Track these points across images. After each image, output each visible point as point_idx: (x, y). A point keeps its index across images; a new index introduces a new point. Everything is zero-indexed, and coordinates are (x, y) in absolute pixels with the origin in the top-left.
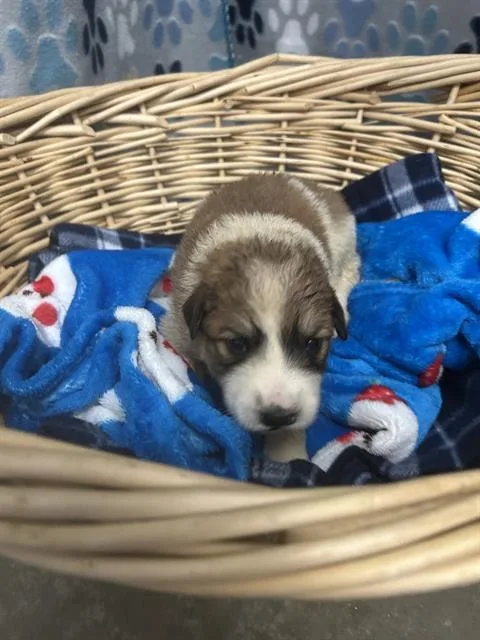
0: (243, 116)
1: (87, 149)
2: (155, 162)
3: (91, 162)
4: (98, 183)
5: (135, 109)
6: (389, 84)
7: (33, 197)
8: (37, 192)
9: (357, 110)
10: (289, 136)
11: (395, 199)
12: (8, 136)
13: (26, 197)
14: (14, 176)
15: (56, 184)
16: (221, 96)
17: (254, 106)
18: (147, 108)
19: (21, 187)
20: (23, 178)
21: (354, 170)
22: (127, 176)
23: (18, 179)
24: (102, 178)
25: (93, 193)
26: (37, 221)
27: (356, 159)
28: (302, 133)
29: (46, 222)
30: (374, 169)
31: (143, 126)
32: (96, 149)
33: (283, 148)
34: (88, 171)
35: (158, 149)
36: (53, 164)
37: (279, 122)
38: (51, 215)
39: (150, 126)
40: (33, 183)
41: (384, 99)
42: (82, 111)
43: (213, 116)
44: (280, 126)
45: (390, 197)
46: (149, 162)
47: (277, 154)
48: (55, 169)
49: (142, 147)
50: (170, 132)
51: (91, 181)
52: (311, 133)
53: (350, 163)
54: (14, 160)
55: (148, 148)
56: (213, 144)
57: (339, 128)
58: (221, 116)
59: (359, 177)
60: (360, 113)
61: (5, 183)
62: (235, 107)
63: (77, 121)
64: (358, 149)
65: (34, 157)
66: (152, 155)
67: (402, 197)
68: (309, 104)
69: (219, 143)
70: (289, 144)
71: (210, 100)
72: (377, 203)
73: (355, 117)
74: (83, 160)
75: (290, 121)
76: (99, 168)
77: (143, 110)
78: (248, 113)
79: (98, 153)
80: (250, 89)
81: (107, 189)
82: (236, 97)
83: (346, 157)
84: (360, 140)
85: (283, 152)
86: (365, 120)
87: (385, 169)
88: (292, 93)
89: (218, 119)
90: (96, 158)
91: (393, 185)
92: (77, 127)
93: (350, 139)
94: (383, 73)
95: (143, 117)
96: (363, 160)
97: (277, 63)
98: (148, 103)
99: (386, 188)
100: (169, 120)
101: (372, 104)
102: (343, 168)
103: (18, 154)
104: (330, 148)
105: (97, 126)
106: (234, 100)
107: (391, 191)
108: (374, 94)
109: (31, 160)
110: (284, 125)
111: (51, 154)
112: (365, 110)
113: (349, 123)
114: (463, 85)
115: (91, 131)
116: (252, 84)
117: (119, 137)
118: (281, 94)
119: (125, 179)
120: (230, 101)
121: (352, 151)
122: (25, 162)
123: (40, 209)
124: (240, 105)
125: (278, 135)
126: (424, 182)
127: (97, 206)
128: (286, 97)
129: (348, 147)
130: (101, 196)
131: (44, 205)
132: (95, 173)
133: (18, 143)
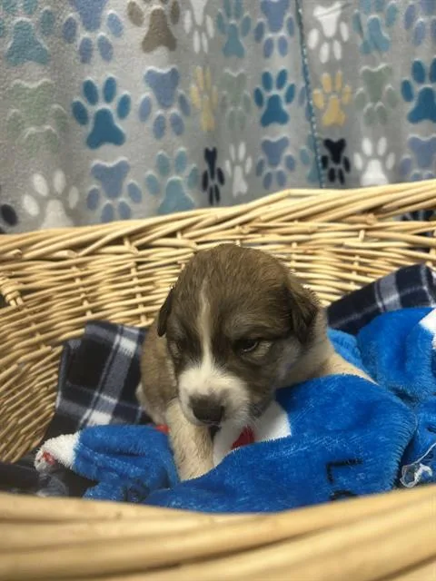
0: (258, 237)
1: (131, 263)
3: (134, 272)
4: (138, 289)
5: (172, 235)
6: (385, 207)
7: (83, 296)
8: (87, 293)
9: (358, 230)
10: (298, 254)
11: (384, 307)
12: (72, 252)
13: (77, 295)
14: (72, 280)
15: (103, 288)
16: (242, 224)
17: (269, 231)
18: (182, 234)
19: (77, 288)
20: (78, 282)
21: (357, 282)
22: (161, 285)
23: (74, 282)
24: (140, 285)
25: (133, 296)
26: (83, 313)
27: (359, 272)
28: (310, 252)
29: (90, 316)
30: (370, 280)
31: (177, 247)
32: (139, 263)
33: (293, 264)
34: (131, 279)
36: (103, 273)
37: (289, 243)
38: (94, 310)
39: (183, 247)
40: (84, 286)
41: (380, 220)
42: (132, 236)
43: (234, 240)
44: (291, 246)
45: (380, 305)
48: (105, 277)
49: (175, 263)
51: (133, 287)
52: (316, 252)
53: (354, 276)
54: (74, 269)
55: (180, 264)
57: (340, 245)
58: (241, 239)
59: (358, 288)
60: (362, 234)
61: (62, 285)
62: (251, 233)
63: (127, 243)
64: (361, 264)
65: (90, 267)
67: (389, 305)
68: (311, 227)
70: (298, 261)
71: (233, 227)
72: (369, 310)
73: (357, 236)
74: (128, 271)
75: (299, 243)
76: (139, 277)
77: (179, 235)
78: (264, 236)
79: (141, 267)
80: (263, 218)
81: (143, 294)
82: (254, 224)
83: (350, 271)
84: (362, 256)
85: (294, 267)
86: (366, 239)
87: (379, 280)
88: (302, 219)
89: (238, 242)
90: (138, 271)
91: (382, 295)
92: (126, 246)
93: (353, 255)
95: (179, 240)
96: (365, 274)
97: (290, 196)
98: (183, 230)
99: (377, 296)
100: (198, 243)
101: (370, 224)
102: (347, 281)
103: (78, 265)
104: (334, 264)
105: (140, 248)
106: (251, 227)
107: (381, 299)
108: (371, 216)
109: (86, 269)
110: (294, 245)
111: (103, 266)
112: (367, 230)
113: (348, 242)
115: (136, 251)
116: (266, 213)
117: (157, 255)
118: (292, 220)
119: (158, 288)
120: (247, 228)
121: (356, 266)
122: (82, 271)
123: (86, 305)
124: (257, 230)
125: (291, 253)
126: (408, 291)
127: (135, 306)
128: (296, 223)
129: (352, 262)
130: (139, 299)
131: (90, 302)
132: (135, 281)
133: (78, 257)
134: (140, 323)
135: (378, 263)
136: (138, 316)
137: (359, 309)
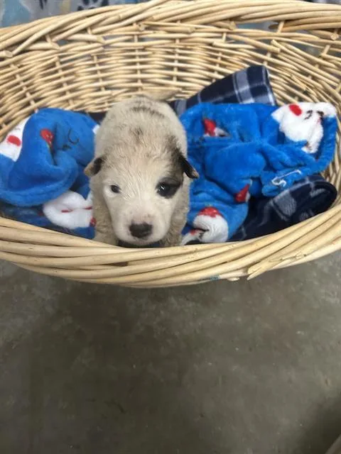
0: (151, 34)
1: (55, 58)
2: (97, 65)
3: (58, 66)
4: (63, 79)
5: (84, 31)
6: (242, 17)
7: (25, 89)
8: (27, 86)
9: (222, 33)
10: (180, 49)
11: (239, 94)
12: (8, 52)
13: (21, 89)
14: (14, 77)
15: (38, 80)
16: (138, 22)
17: (159, 28)
18: (91, 29)
19: (18, 84)
20: (19, 78)
21: (220, 73)
22: (81, 74)
23: (16, 78)
24: (65, 76)
25: (60, 85)
26: (28, 104)
27: (221, 65)
28: (189, 47)
29: (34, 105)
30: (230, 72)
31: (89, 42)
32: (60, 57)
33: (177, 57)
34: (56, 72)
35: (99, 57)
36: (35, 68)
37: (174, 40)
38: (37, 100)
39: (94, 42)
40: (24, 81)
41: (238, 26)
42: (52, 33)
43: (133, 35)
44: (175, 42)
45: (236, 92)
46: (94, 65)
47: (172, 60)
48: (36, 71)
49: (89, 55)
50: (106, 46)
51: (59, 78)
52: (193, 48)
53: (217, 68)
54: (13, 67)
55: (93, 57)
56: (133, 54)
57: (211, 45)
58: (138, 35)
59: (221, 77)
60: (225, 35)
62: (146, 29)
63: (48, 39)
64: (223, 59)
65: (24, 64)
66: (96, 61)
67: (243, 93)
68: (191, 28)
69: (137, 53)
70: (180, 54)
71: (131, 24)
72: (229, 95)
73: (221, 37)
74: (53, 65)
75: (181, 39)
76: (64, 69)
77: (89, 31)
78: (154, 33)
79: (62, 60)
80: (155, 17)
81: (69, 83)
82: (147, 22)
83: (214, 64)
84: (224, 53)
85: (177, 59)
86: (227, 40)
87: (236, 73)
88: (183, 20)
89: (136, 37)
90: (61, 63)
91: (239, 85)
92: (49, 43)
93: (218, 52)
94: (238, 10)
95: (89, 35)
96: (225, 66)
98: (92, 26)
99: (235, 86)
100: (105, 38)
101: (231, 29)
102: (212, 71)
103: (15, 63)
104: (205, 58)
105: (60, 43)
106: (145, 24)
107: (238, 88)
108: (233, 23)
109: (22, 66)
110: (178, 41)
111: (34, 61)
112: (228, 33)
113: (217, 42)
114: (287, 21)
115: (57, 46)
116: (157, 14)
117: (74, 49)
118: (175, 21)
119: (79, 76)
120: (142, 26)
121: (219, 60)
122: (19, 67)
123: (29, 97)
124: (149, 28)
125: (174, 48)
126: (256, 85)
127: (64, 93)
128: (178, 23)
129: (216, 57)
130: (66, 88)
131: (31, 94)
132: (61, 73)
133: (14, 56)
134: (69, 105)
135: (234, 59)
136: (67, 101)
137: (222, 93)
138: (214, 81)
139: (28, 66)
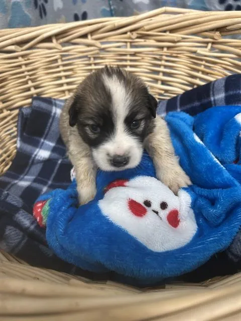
0: (142, 42)
1: (58, 56)
2: (93, 65)
3: (60, 62)
4: (62, 74)
5: (85, 36)
6: (227, 28)
7: (28, 77)
8: (30, 75)
9: (207, 43)
10: (167, 56)
11: (214, 100)
12: (18, 47)
13: (25, 77)
14: (20, 66)
15: (41, 72)
16: (132, 31)
17: (150, 38)
18: (92, 36)
19: (23, 72)
20: (24, 68)
21: (201, 79)
22: (78, 71)
23: (21, 68)
24: (65, 71)
25: (59, 78)
26: (28, 89)
27: (203, 72)
29: (33, 91)
31: (89, 45)
32: (63, 56)
33: (163, 63)
34: (58, 67)
35: (95, 58)
36: (40, 62)
37: (162, 48)
38: (36, 87)
39: (92, 45)
40: (29, 71)
41: (223, 36)
42: (58, 35)
43: (126, 42)
44: (163, 50)
45: (212, 99)
46: (90, 65)
47: (159, 66)
48: (41, 65)
49: (86, 56)
50: (103, 50)
51: (59, 72)
52: (179, 55)
53: (200, 75)
54: (20, 59)
55: (90, 58)
56: (125, 58)
57: (195, 52)
58: (131, 42)
59: (202, 83)
60: (210, 45)
61: (14, 70)
62: (138, 38)
63: (54, 40)
64: (206, 67)
65: (30, 58)
66: (92, 61)
67: (218, 100)
68: (177, 37)
69: (128, 57)
70: (167, 61)
71: (126, 33)
72: (205, 101)
73: (206, 47)
74: (56, 61)
75: (169, 48)
76: (64, 65)
77: (89, 36)
78: (145, 41)
79: (64, 58)
80: (147, 27)
81: (67, 77)
82: (140, 32)
83: (198, 71)
84: (207, 61)
85: (163, 65)
86: (212, 49)
88: (172, 31)
89: (129, 44)
90: (62, 61)
91: (215, 93)
92: (54, 43)
93: (202, 60)
94: (224, 20)
95: (89, 40)
96: (207, 74)
97: (166, 13)
98: (92, 33)
99: (211, 93)
100: (102, 43)
101: (216, 40)
102: (195, 77)
103: (23, 56)
104: (189, 65)
105: (63, 44)
106: (138, 34)
107: (214, 95)
108: (218, 33)
109: (29, 59)
110: (165, 50)
111: (40, 55)
112: (213, 43)
113: (200, 51)
115: (60, 47)
116: (148, 24)
118: (165, 31)
119: (76, 73)
120: (135, 35)
121: (202, 68)
122: (25, 60)
123: (30, 84)
124: (142, 36)
125: (162, 55)
126: (231, 93)
127: (61, 85)
128: (168, 33)
129: (200, 65)
130: (64, 80)
131: (33, 82)
132: (61, 68)
133: (22, 51)
134: (65, 96)
135: (217, 67)
136: (63, 92)
137: (199, 99)
138: (195, 87)
139: (33, 60)
